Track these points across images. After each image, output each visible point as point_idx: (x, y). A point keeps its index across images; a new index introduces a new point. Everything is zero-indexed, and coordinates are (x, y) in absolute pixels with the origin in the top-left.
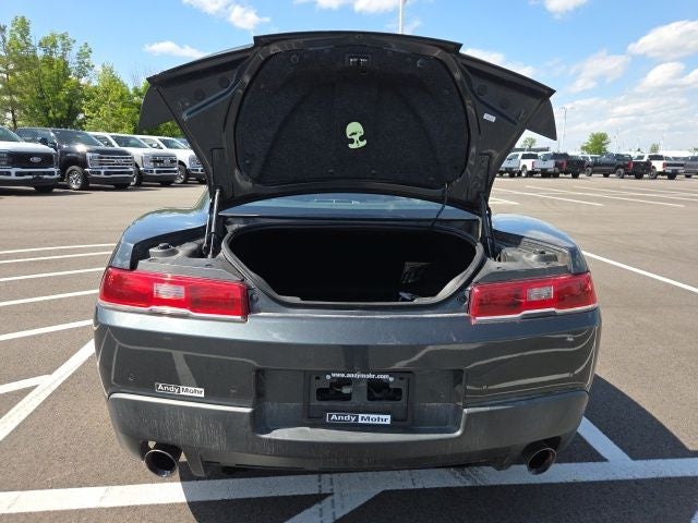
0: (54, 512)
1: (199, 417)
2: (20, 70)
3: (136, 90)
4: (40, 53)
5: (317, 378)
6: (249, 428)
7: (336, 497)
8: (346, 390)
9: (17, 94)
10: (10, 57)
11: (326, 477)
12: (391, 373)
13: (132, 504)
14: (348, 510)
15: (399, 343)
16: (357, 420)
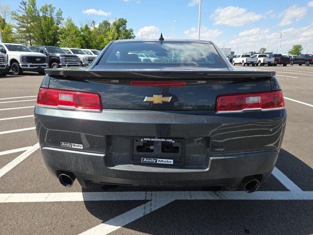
0: (24, 203)
1: (80, 159)
2: (33, 22)
3: (81, 29)
4: (41, 14)
5: (137, 141)
6: (104, 164)
7: (153, 202)
8: (152, 148)
9: (32, 32)
10: (28, 16)
11: (149, 193)
12: (173, 138)
13: (59, 201)
14: (157, 208)
15: (176, 123)
16: (156, 161)
